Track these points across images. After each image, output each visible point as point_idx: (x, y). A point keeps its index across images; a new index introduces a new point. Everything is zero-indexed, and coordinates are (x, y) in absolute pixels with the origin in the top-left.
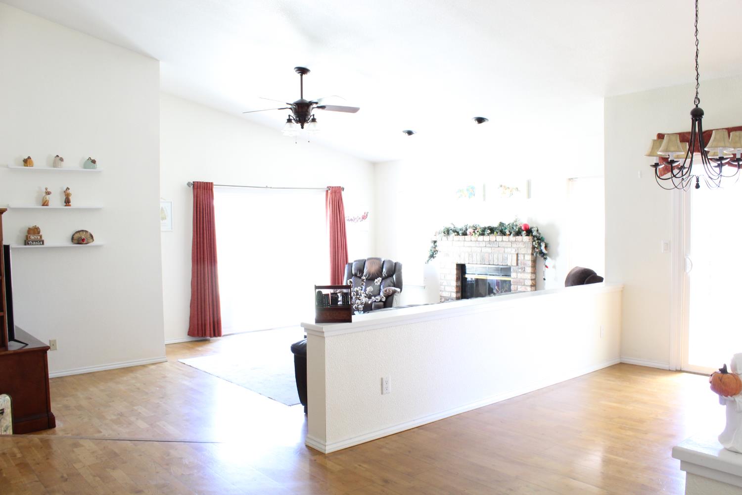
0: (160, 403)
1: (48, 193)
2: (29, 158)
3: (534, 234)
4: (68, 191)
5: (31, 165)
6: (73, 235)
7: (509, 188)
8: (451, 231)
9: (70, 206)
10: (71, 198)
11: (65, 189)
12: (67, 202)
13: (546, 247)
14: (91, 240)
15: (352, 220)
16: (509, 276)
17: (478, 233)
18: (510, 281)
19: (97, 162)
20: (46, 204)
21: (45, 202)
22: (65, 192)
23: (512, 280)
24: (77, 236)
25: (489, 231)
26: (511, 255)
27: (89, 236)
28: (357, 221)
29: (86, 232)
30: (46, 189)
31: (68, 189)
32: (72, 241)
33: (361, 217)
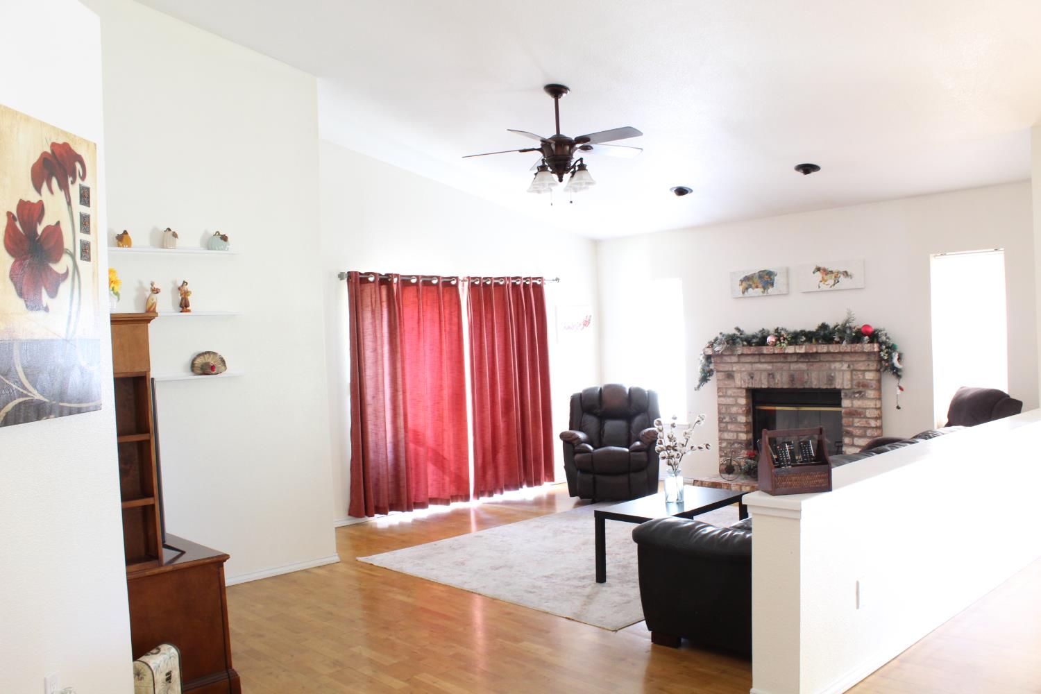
0: (391, 638)
1: (156, 291)
2: (125, 233)
3: (880, 340)
4: (186, 287)
5: (129, 244)
6: (194, 360)
7: (831, 272)
8: (738, 340)
9: (189, 311)
10: (190, 299)
11: (180, 284)
12: (184, 306)
13: (899, 359)
14: (223, 368)
15: (569, 328)
16: (839, 405)
17: (786, 342)
18: (841, 411)
19: (229, 239)
20: (152, 309)
21: (152, 306)
22: (179, 289)
23: (843, 411)
24: (200, 361)
25: (804, 339)
26: (841, 373)
27: (219, 361)
28: (577, 329)
29: (215, 354)
30: (152, 284)
31: (185, 283)
32: (193, 371)
33: (581, 322)
